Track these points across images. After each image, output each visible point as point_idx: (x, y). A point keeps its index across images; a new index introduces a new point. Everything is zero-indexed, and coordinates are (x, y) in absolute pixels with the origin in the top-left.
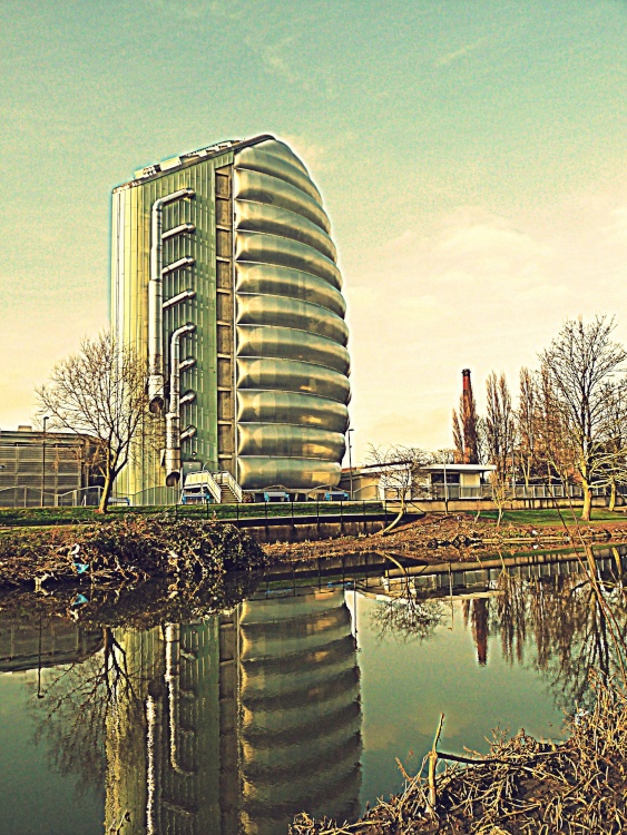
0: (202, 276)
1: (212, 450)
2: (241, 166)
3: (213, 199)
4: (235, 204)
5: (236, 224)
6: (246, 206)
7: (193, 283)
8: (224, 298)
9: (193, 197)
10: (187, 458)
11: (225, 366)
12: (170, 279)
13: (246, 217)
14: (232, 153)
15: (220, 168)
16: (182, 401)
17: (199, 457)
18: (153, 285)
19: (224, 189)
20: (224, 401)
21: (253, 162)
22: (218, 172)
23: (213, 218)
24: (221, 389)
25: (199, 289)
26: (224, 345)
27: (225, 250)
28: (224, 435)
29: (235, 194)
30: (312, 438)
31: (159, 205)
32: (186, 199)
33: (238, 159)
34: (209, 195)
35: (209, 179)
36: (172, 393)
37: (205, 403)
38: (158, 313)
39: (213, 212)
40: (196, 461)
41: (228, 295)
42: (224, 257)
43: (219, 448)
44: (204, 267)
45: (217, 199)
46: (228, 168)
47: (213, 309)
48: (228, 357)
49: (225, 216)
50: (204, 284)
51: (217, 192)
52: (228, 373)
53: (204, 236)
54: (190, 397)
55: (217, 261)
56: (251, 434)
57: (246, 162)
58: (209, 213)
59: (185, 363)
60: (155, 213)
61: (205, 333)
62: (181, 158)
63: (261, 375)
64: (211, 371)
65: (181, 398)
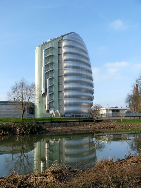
0: (55, 66)
1: (57, 105)
2: (64, 40)
5: (63, 53)
10: (51, 107)
11: (60, 85)
12: (47, 67)
13: (65, 51)
14: (62, 37)
16: (49, 94)
17: (54, 107)
18: (43, 68)
20: (60, 94)
22: (59, 42)
26: (60, 81)
27: (60, 59)
28: (60, 101)
29: (63, 46)
31: (44, 50)
32: (51, 48)
35: (57, 43)
36: (47, 92)
37: (56, 94)
38: (44, 74)
41: (61, 69)
44: (55, 63)
45: (58, 48)
46: (61, 41)
47: (57, 73)
49: (61, 51)
53: (55, 56)
54: (52, 93)
55: (59, 62)
56: (66, 101)
58: (56, 51)
59: (50, 85)
61: (55, 78)
62: (51, 39)
63: (69, 87)
64: (57, 87)
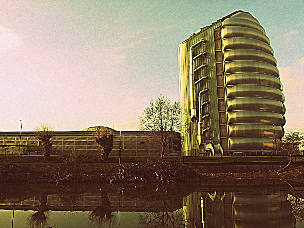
0: (210, 70)
1: (217, 136)
2: (224, 26)
3: (213, 40)
4: (223, 40)
5: (223, 48)
6: (227, 40)
7: (207, 73)
8: (220, 77)
9: (205, 42)
10: (208, 138)
11: (222, 103)
12: (198, 73)
13: (227, 44)
14: (220, 22)
15: (215, 29)
16: (203, 117)
17: (212, 138)
18: (191, 77)
19: (218, 36)
20: (222, 116)
21: (229, 23)
22: (215, 30)
23: (214, 48)
24: (220, 111)
25: (209, 75)
26: (221, 95)
27: (220, 59)
28: (223, 129)
29: (223, 37)
30: (266, 129)
31: (192, 47)
32: (203, 43)
33: (223, 24)
34: (212, 40)
35: (212, 34)
36: (200, 115)
37: (214, 117)
38: (193, 86)
39: (214, 45)
40: (211, 139)
41: (222, 75)
42: (219, 61)
43: (220, 134)
44: (211, 66)
45: (215, 40)
46: (219, 28)
47: (215, 81)
48: (223, 99)
49: (219, 46)
50: (211, 73)
51: (215, 38)
52: (223, 105)
53: (211, 55)
54: (207, 115)
55: (216, 63)
56: (233, 128)
57: (226, 24)
58: (212, 46)
59: (204, 103)
60: (191, 51)
61: (212, 91)
62: (201, 29)
63: (236, 105)
64: (216, 105)
65: (203, 116)
